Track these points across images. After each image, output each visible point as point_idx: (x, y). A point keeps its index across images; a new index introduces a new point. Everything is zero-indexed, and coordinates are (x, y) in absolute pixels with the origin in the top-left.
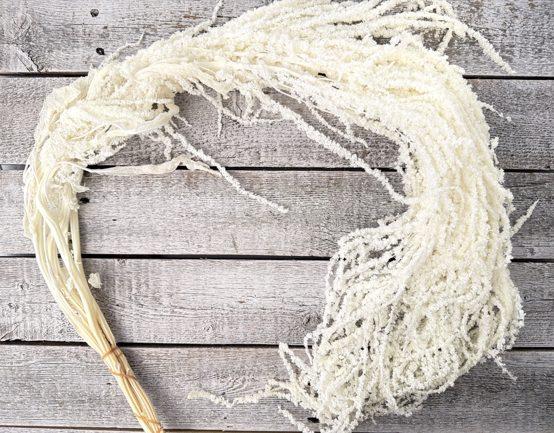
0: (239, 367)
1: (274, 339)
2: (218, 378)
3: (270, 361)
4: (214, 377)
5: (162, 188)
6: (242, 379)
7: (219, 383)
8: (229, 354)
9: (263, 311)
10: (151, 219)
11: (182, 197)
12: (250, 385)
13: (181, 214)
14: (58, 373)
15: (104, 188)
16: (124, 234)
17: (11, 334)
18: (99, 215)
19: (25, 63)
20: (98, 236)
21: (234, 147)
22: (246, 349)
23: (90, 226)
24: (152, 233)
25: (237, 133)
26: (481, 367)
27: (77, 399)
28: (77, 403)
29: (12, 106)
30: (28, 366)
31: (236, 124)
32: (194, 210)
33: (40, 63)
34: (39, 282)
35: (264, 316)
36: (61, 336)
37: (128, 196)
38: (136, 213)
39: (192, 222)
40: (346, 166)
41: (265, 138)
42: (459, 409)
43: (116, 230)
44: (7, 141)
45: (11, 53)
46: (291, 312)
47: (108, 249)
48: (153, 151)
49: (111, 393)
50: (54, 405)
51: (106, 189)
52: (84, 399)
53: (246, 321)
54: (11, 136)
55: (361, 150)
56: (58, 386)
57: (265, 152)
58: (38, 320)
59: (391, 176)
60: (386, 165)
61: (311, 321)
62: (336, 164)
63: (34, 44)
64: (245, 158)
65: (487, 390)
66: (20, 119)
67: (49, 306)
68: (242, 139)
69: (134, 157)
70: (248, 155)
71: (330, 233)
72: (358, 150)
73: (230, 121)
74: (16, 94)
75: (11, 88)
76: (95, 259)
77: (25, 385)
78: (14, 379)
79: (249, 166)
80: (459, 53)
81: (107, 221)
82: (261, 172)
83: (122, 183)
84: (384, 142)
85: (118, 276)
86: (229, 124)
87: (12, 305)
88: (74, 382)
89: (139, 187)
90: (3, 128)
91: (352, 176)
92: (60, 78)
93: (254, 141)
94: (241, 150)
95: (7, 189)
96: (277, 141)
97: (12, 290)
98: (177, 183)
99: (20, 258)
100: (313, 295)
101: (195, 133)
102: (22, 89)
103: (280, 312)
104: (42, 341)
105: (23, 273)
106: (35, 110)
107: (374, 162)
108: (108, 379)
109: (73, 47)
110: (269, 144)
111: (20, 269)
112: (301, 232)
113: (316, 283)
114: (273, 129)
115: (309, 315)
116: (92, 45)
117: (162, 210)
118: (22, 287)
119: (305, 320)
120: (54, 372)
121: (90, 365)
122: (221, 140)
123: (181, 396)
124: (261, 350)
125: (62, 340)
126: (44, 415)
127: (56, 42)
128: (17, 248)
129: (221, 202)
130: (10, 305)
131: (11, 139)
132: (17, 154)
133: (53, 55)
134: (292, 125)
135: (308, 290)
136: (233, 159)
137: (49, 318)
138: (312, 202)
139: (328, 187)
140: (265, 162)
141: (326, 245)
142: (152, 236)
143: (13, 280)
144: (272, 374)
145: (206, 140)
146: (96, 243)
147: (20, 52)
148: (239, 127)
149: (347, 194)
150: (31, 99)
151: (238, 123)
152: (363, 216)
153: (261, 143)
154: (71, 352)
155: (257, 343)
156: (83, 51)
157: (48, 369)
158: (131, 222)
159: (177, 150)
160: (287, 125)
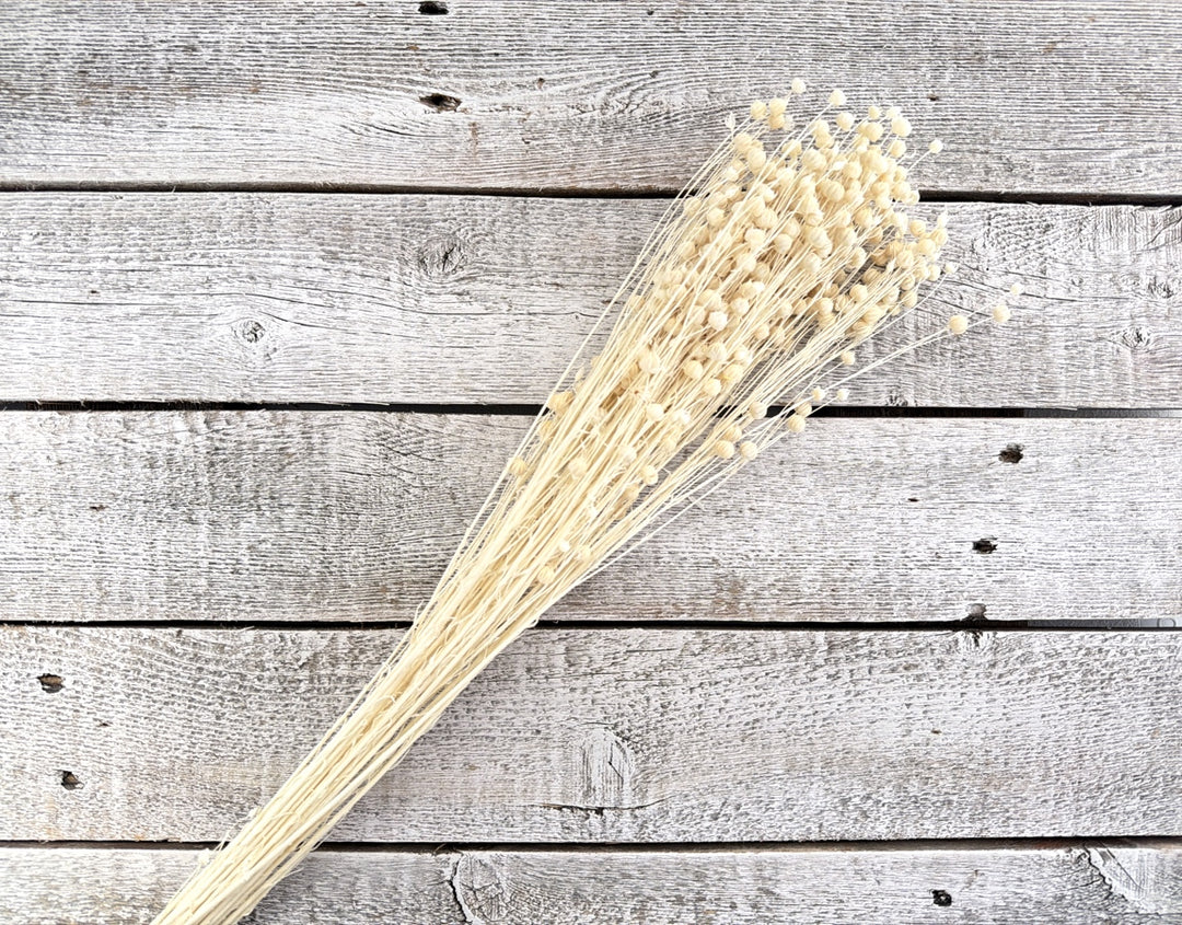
0: (616, 142)
1: (531, 212)
2: (668, 113)
3: (539, 156)
4: (679, 117)
5: (799, 578)
6: (610, 113)
7: (664, 102)
8: (640, 173)
9: (558, 281)
10: (826, 504)
11: (752, 555)
12: (590, 97)
13: (754, 515)
14: (1057, 125)
15: (938, 578)
16: (891, 467)
17: (1168, 222)
18: (951, 513)
19: (1118, 871)
20: (953, 462)
21: (627, 676)
22: (599, 185)
23: (972, 485)
24: (825, 470)
25: (621, 711)
26: (23, 142)
27: (1012, 61)
28: (1013, 52)
29: (1154, 768)
30: (1130, 143)
31: (622, 732)
32: (724, 524)
33: (1085, 870)
34: (1098, 350)
35: (556, 269)
36: (1049, 218)
37: (881, 558)
38: (863, 517)
39: (729, 495)
40: (357, 633)
41: (553, 700)
42: (76, 38)
43: (910, 477)
44: (1167, 687)
45: (1153, 892)
46: (491, 278)
47: (930, 430)
48: (822, 666)
49: (928, 76)
50: (1067, 45)
51: (932, 574)
52: (996, 61)
53: (598, 255)
54: (1158, 698)
55: (323, 672)
56: (1058, 94)
57: (553, 666)
58: (1101, 257)
59: (248, 609)
60: (261, 638)
61: (442, 255)
62: (383, 639)
63: (1097, 914)
64: (602, 650)
65: (7, 85)
66: (1134, 739)
67: (1076, 291)
68: (609, 696)
69: (865, 651)
70: (596, 657)
71: (395, 472)
72: (329, 672)
73: (637, 739)
74: (1142, 798)
75: (1155, 811)
76: (962, 406)
77: (1139, 96)
78: (1164, 110)
79: (591, 631)
80: (95, 900)
81: (932, 498)
82: (564, 618)
83: (893, 589)
84: (266, 691)
85: (907, 365)
86: (639, 732)
87: (1165, 294)
88: (1019, 102)
89: (853, 580)
90: (1175, 717)
91: (342, 610)
92: (1039, 835)
93: (579, 691)
94: (612, 669)
95: (1168, 575)
96: (525, 692)
97: (1163, 328)
98: (763, 589)
99: (1143, 407)
100: (436, 319)
101: (720, 710)
102: (1128, 809)
103: (517, 277)
104: (1094, 204)
105: (1135, 370)
106: (1099, 762)
107: (290, 643)
108: (935, 110)
109: (1006, 908)
110: (545, 686)
111: (1143, 381)
112: (468, 473)
113: (429, 350)
114: (536, 722)
115: (446, 271)
116: (962, 913)
117: (799, 524)
118: (1139, 338)
119: (456, 258)
120: (1066, 128)
121: (979, 147)
122: (659, 692)
123: (760, 70)
124: (563, 182)
125: (1046, 207)
126: (1094, 21)
127: (1046, 919)
128: (1147, 433)
129: (660, 545)
130: (1169, 294)
131: (1157, 692)
132: (1143, 657)
133: (1053, 889)
134: (490, 730)
135: (449, 332)
136: (631, 648)
137: (1076, 261)
138: (439, 545)
139: (402, 583)
140: (553, 642)
141: (405, 442)
142: (823, 463)
143: (1159, 355)
144: (535, 124)
145: (694, 694)
146: (958, 444)
147: (1130, 895)
148: (616, 725)
149: (355, 567)
150: (1106, 786)
151: (618, 734)
152: (315, 512)
153: (564, 687)
154: (1025, 177)
155: (572, 200)
156: (983, 899)
157: (1081, 136)
158: (875, 495)
159: (765, 668)
160: (502, 731)
